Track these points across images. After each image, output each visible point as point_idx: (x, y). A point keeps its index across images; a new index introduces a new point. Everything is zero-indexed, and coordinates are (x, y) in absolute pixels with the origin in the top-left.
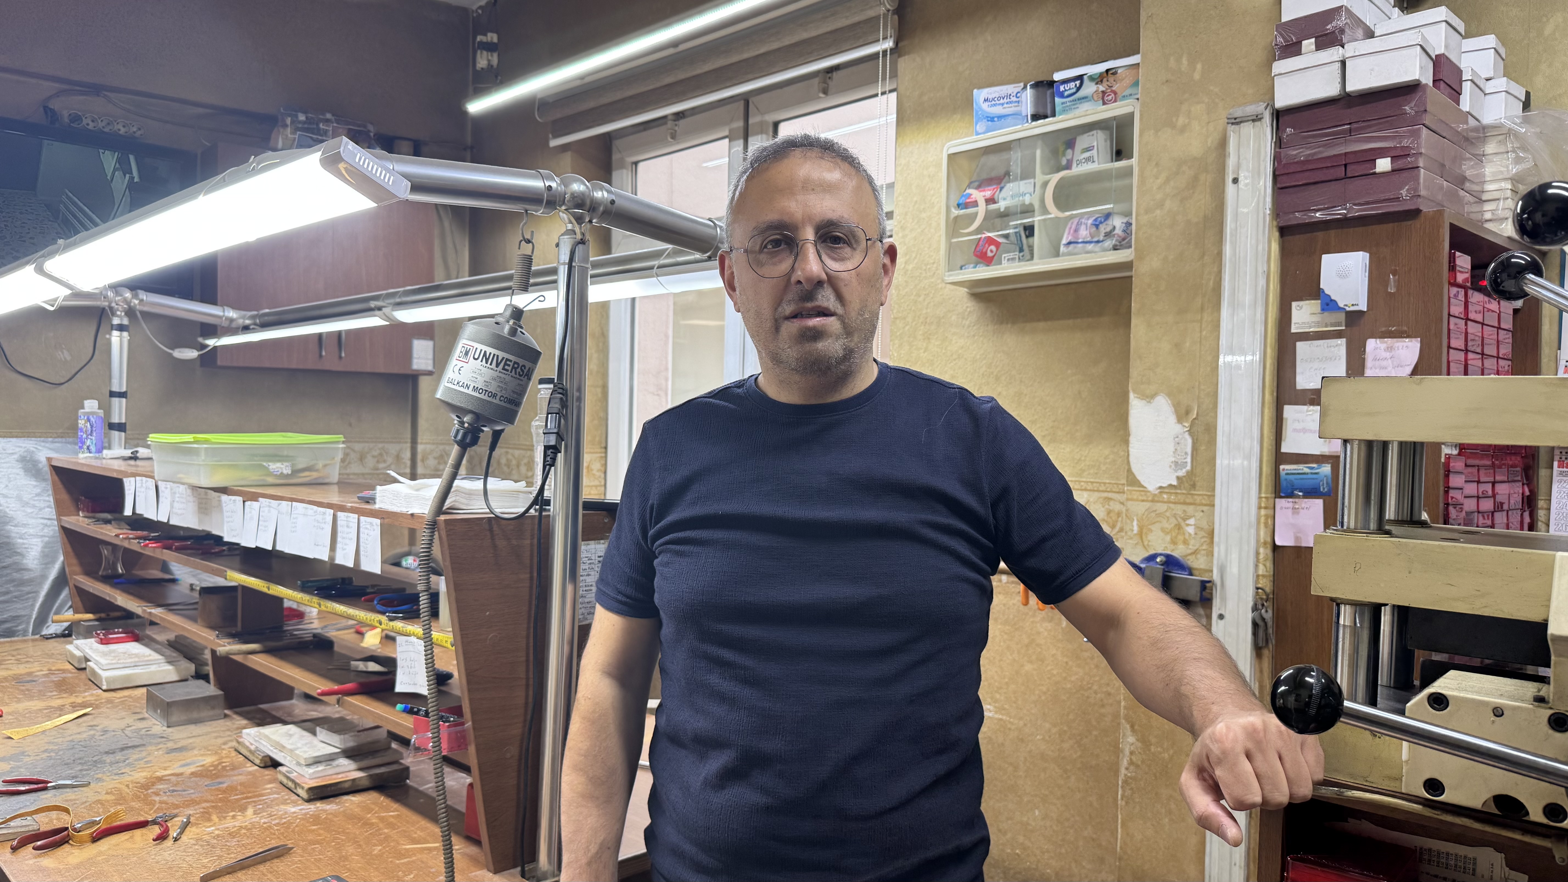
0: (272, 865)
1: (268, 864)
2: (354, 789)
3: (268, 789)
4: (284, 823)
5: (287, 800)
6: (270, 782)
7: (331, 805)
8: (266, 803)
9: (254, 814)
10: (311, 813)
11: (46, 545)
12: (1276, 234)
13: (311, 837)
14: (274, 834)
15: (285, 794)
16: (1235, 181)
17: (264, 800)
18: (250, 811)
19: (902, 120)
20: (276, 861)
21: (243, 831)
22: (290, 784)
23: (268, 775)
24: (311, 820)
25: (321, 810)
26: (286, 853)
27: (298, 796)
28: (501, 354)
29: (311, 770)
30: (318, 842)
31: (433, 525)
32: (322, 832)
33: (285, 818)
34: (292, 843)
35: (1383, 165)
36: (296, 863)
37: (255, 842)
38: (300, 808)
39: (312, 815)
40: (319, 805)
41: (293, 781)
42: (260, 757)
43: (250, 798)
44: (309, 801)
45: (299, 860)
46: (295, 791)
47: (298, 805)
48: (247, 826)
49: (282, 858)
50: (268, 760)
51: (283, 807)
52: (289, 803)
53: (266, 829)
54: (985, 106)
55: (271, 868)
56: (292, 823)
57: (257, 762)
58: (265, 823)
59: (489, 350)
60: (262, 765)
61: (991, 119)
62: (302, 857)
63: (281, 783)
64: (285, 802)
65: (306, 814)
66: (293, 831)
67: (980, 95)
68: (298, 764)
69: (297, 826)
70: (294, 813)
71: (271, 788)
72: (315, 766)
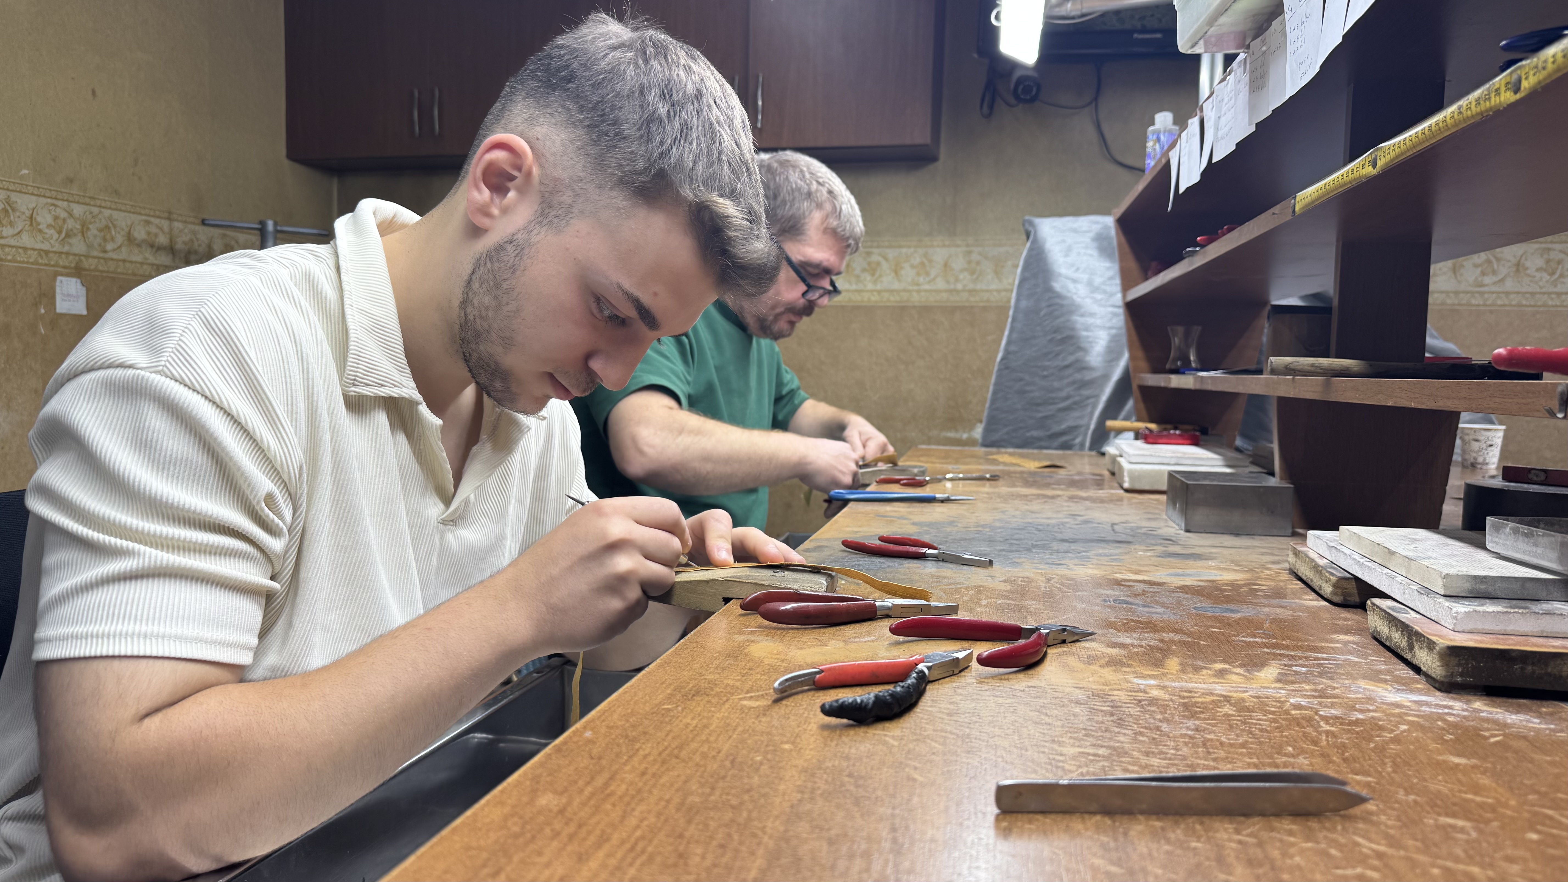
3: (1337, 642)
4: (1357, 722)
5: (1380, 672)
6: (1347, 631)
8: (1320, 665)
9: (1278, 681)
10: (1451, 719)
11: (1114, 339)
13: (1439, 785)
14: (1315, 743)
15: (1382, 662)
17: (1318, 659)
18: (1270, 672)
21: (1227, 709)
22: (1397, 638)
23: (1345, 619)
24: (1449, 737)
25: (1487, 720)
26: (1335, 811)
27: (1417, 670)
30: (1465, 811)
32: (1485, 781)
33: (1361, 711)
34: (1368, 785)
37: (1243, 745)
38: (1415, 698)
39: (1455, 726)
40: (1480, 706)
41: (1405, 628)
42: (1334, 579)
43: (1287, 647)
44: (1448, 687)
46: (1408, 656)
47: (1412, 691)
48: (1243, 700)
49: (1314, 824)
50: (1352, 587)
51: (1363, 684)
52: (1385, 681)
53: (1296, 721)
56: (1381, 728)
57: (1327, 590)
58: (1298, 707)
60: (1336, 599)
62: (1393, 842)
63: (1377, 638)
64: (1375, 677)
65: (1430, 717)
66: (1381, 750)
69: (1396, 740)
70: (1397, 705)
71: (1345, 643)
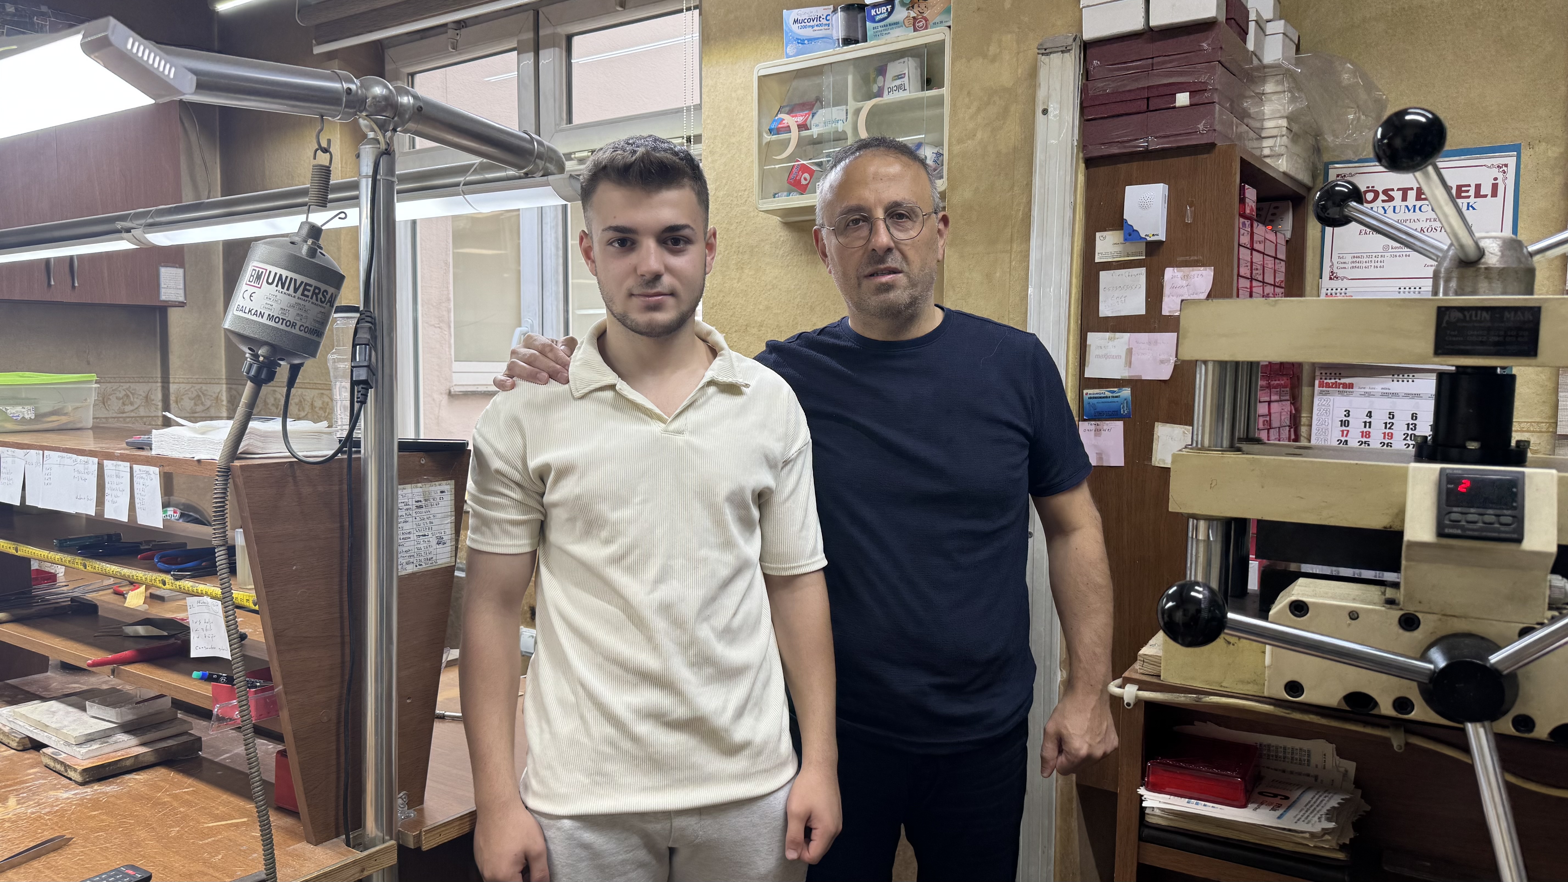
0: (48, 860)
1: (43, 858)
2: (137, 766)
3: (31, 774)
4: (57, 811)
5: (55, 785)
6: (32, 767)
7: (111, 787)
8: (30, 790)
9: (19, 804)
10: (88, 797)
12: (1082, 166)
13: (92, 824)
14: (47, 825)
15: (54, 778)
16: (1045, 112)
17: (28, 787)
18: (12, 802)
19: (707, 39)
20: (52, 854)
21: (7, 824)
22: (59, 767)
23: (28, 759)
24: (89, 805)
25: (100, 793)
26: (65, 845)
27: (70, 779)
28: (300, 278)
29: (83, 750)
30: (101, 829)
31: (227, 472)
32: (104, 817)
33: (57, 806)
34: (70, 833)
35: (1183, 99)
36: (78, 855)
37: (23, 836)
38: (73, 793)
39: (90, 799)
40: (96, 787)
41: (62, 763)
42: (17, 740)
43: (10, 786)
44: (83, 784)
45: (82, 852)
46: (66, 774)
47: (71, 790)
48: (10, 818)
49: (60, 851)
50: (27, 741)
51: (52, 793)
52: (59, 789)
53: (35, 819)
54: (795, 28)
55: (48, 863)
56: (66, 810)
57: (14, 745)
58: (33, 813)
59: (285, 273)
60: (19, 748)
61: (801, 41)
62: (84, 847)
63: (47, 766)
64: (54, 788)
65: (82, 799)
66: (69, 819)
67: (790, 16)
68: (68, 744)
69: (73, 813)
70: (68, 798)
71: (34, 773)
72: (89, 744)
